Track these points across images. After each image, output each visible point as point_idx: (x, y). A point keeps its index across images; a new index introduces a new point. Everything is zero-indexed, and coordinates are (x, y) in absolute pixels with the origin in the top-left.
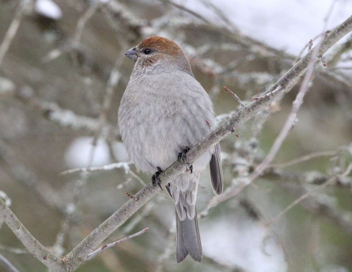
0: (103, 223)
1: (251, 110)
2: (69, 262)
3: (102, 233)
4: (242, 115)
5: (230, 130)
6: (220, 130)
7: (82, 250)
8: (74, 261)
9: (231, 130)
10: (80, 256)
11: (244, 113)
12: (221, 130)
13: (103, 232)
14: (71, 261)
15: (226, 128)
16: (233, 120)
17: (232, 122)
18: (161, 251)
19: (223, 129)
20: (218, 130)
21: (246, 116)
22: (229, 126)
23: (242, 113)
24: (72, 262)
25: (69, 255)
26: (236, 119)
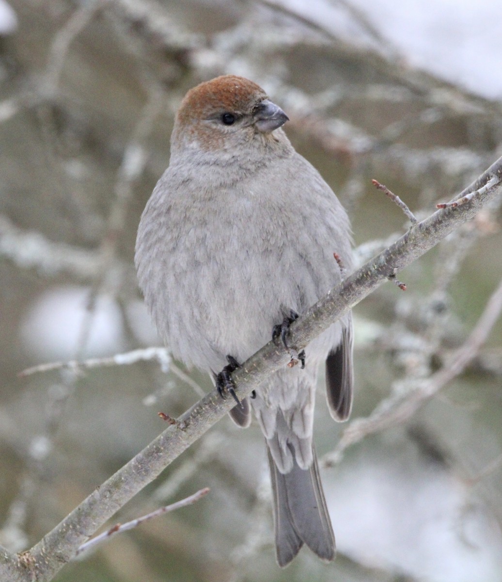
0: (110, 479)
1: (432, 230)
2: (37, 565)
3: (108, 499)
4: (411, 242)
5: (385, 275)
6: (365, 275)
7: (64, 537)
8: (48, 561)
9: (388, 275)
10: (60, 550)
11: (416, 237)
12: (367, 274)
13: (111, 497)
14: (41, 563)
15: (377, 270)
16: (392, 253)
17: (391, 257)
18: (238, 539)
19: (371, 271)
20: (361, 275)
21: (421, 244)
22: (384, 265)
23: (413, 238)
24: (44, 563)
25: (37, 549)
26: (399, 250)
